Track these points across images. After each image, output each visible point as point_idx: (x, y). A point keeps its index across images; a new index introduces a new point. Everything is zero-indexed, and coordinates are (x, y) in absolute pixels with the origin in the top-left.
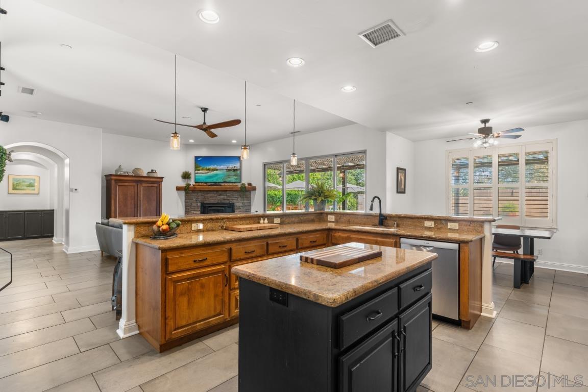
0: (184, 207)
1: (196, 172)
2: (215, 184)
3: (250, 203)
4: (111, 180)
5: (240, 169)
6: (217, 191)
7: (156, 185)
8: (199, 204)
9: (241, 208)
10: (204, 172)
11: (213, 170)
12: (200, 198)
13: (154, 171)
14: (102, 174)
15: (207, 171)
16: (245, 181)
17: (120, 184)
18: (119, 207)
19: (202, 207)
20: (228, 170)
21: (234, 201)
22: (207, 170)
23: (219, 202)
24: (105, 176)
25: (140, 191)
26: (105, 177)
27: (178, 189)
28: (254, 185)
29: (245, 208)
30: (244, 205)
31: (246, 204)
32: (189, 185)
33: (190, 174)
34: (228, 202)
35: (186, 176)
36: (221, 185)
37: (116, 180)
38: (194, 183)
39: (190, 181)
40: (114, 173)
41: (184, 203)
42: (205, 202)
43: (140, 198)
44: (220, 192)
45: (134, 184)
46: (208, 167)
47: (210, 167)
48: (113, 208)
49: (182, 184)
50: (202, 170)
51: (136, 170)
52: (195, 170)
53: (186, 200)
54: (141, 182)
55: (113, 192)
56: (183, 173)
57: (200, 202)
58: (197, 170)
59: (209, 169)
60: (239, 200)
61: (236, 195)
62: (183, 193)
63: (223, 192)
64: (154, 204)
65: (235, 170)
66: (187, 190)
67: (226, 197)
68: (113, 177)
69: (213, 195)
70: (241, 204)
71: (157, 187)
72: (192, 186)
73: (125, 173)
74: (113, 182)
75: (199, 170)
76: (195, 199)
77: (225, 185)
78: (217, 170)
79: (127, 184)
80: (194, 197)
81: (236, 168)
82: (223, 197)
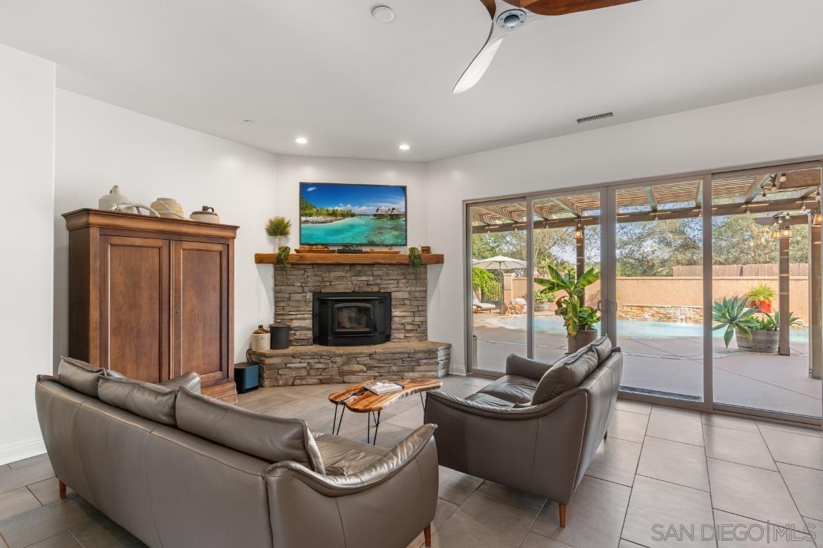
0: (273, 302)
1: (303, 219)
2: (347, 249)
3: (426, 291)
4: (88, 226)
5: (405, 215)
6: (351, 265)
7: (218, 248)
8: (309, 296)
9: (407, 302)
10: (321, 218)
11: (344, 215)
12: (312, 282)
13: (210, 210)
14: (55, 211)
15: (329, 218)
16: (415, 241)
17: (116, 240)
18: (116, 309)
19: (317, 303)
20: (379, 216)
21: (391, 287)
22: (330, 215)
23: (357, 289)
24: (65, 216)
25: (178, 264)
26: (63, 221)
27: (260, 259)
28: (434, 251)
29: (415, 303)
30: (413, 298)
31: (417, 294)
32: (285, 250)
33: (287, 226)
34: (376, 289)
35: (278, 229)
36: (361, 252)
37: (102, 227)
38: (298, 247)
39: (288, 240)
40: (96, 206)
41: (272, 294)
42: (323, 291)
43: (177, 280)
44: (359, 268)
45: (159, 243)
46: (331, 209)
47: (336, 208)
48: (94, 314)
49: (269, 247)
50: (318, 214)
51: (162, 203)
52: (301, 215)
53: (276, 285)
54: (179, 237)
55: (94, 264)
56: (271, 222)
57: (310, 291)
58: (306, 215)
59: (334, 214)
60: (401, 285)
61: (395, 273)
62: (269, 269)
63: (366, 268)
64: (214, 298)
65: (394, 217)
66: (280, 263)
67: (371, 278)
68: (93, 219)
69: (343, 274)
70: (406, 295)
71: (221, 253)
72: (292, 252)
73: (129, 208)
74: (94, 233)
75: (310, 215)
76: (299, 284)
77: (372, 252)
78: (353, 215)
79: (137, 241)
80: (296, 277)
81: (395, 212)
82: (364, 278)
